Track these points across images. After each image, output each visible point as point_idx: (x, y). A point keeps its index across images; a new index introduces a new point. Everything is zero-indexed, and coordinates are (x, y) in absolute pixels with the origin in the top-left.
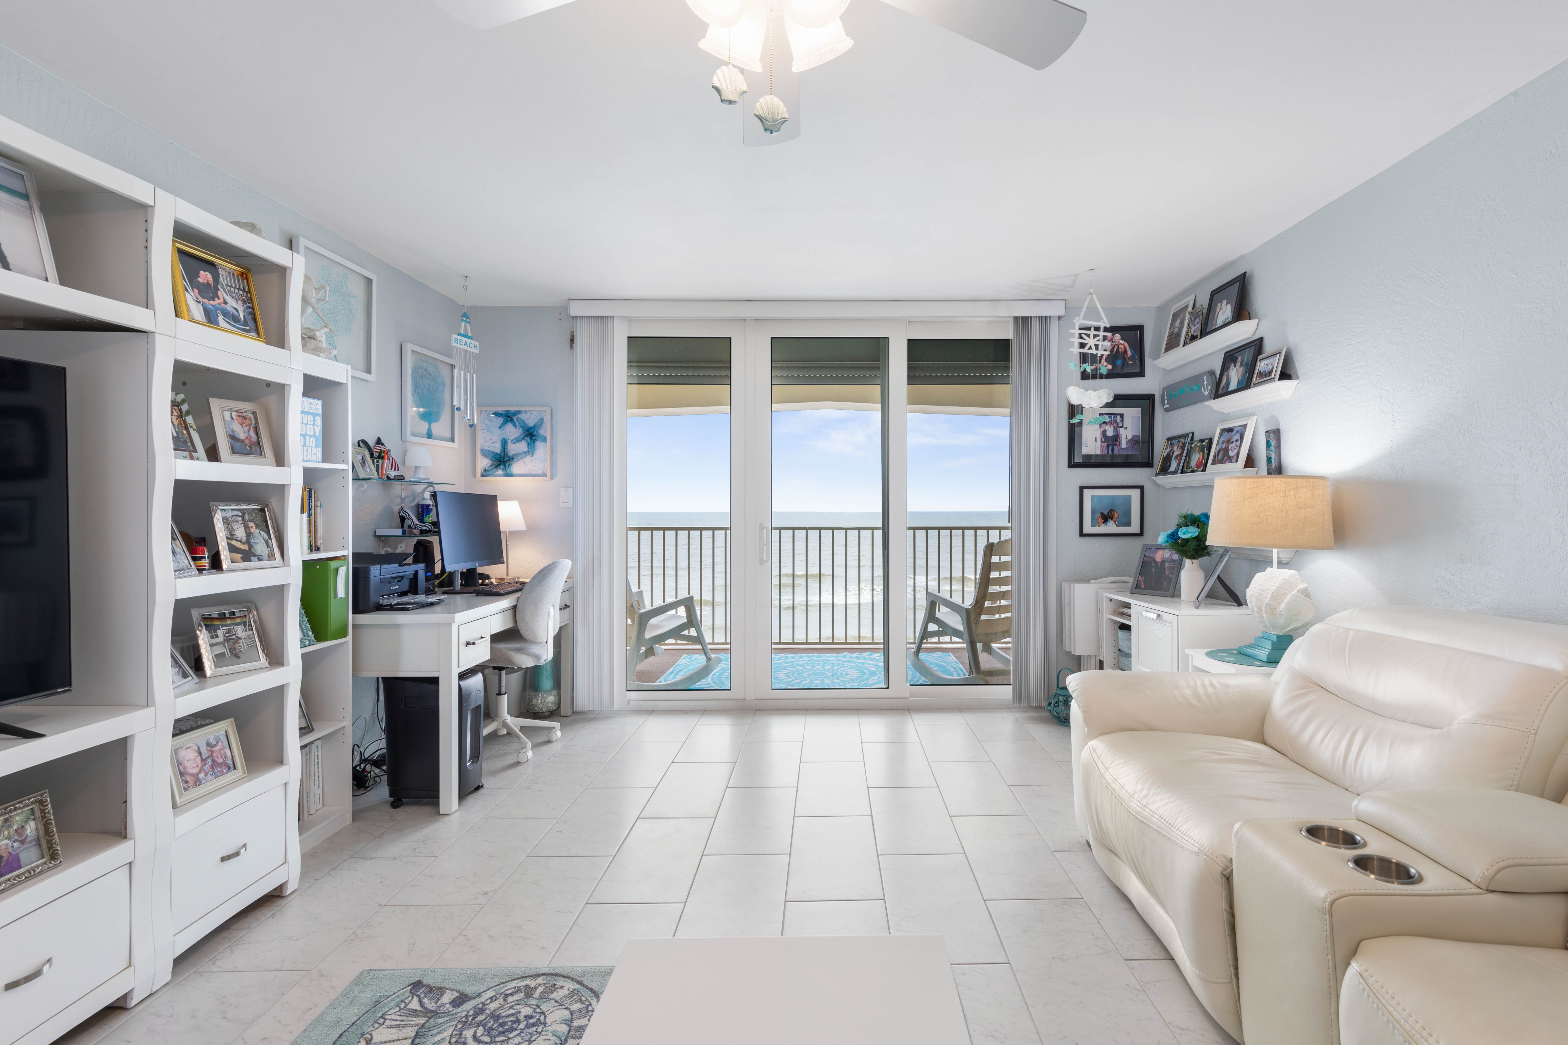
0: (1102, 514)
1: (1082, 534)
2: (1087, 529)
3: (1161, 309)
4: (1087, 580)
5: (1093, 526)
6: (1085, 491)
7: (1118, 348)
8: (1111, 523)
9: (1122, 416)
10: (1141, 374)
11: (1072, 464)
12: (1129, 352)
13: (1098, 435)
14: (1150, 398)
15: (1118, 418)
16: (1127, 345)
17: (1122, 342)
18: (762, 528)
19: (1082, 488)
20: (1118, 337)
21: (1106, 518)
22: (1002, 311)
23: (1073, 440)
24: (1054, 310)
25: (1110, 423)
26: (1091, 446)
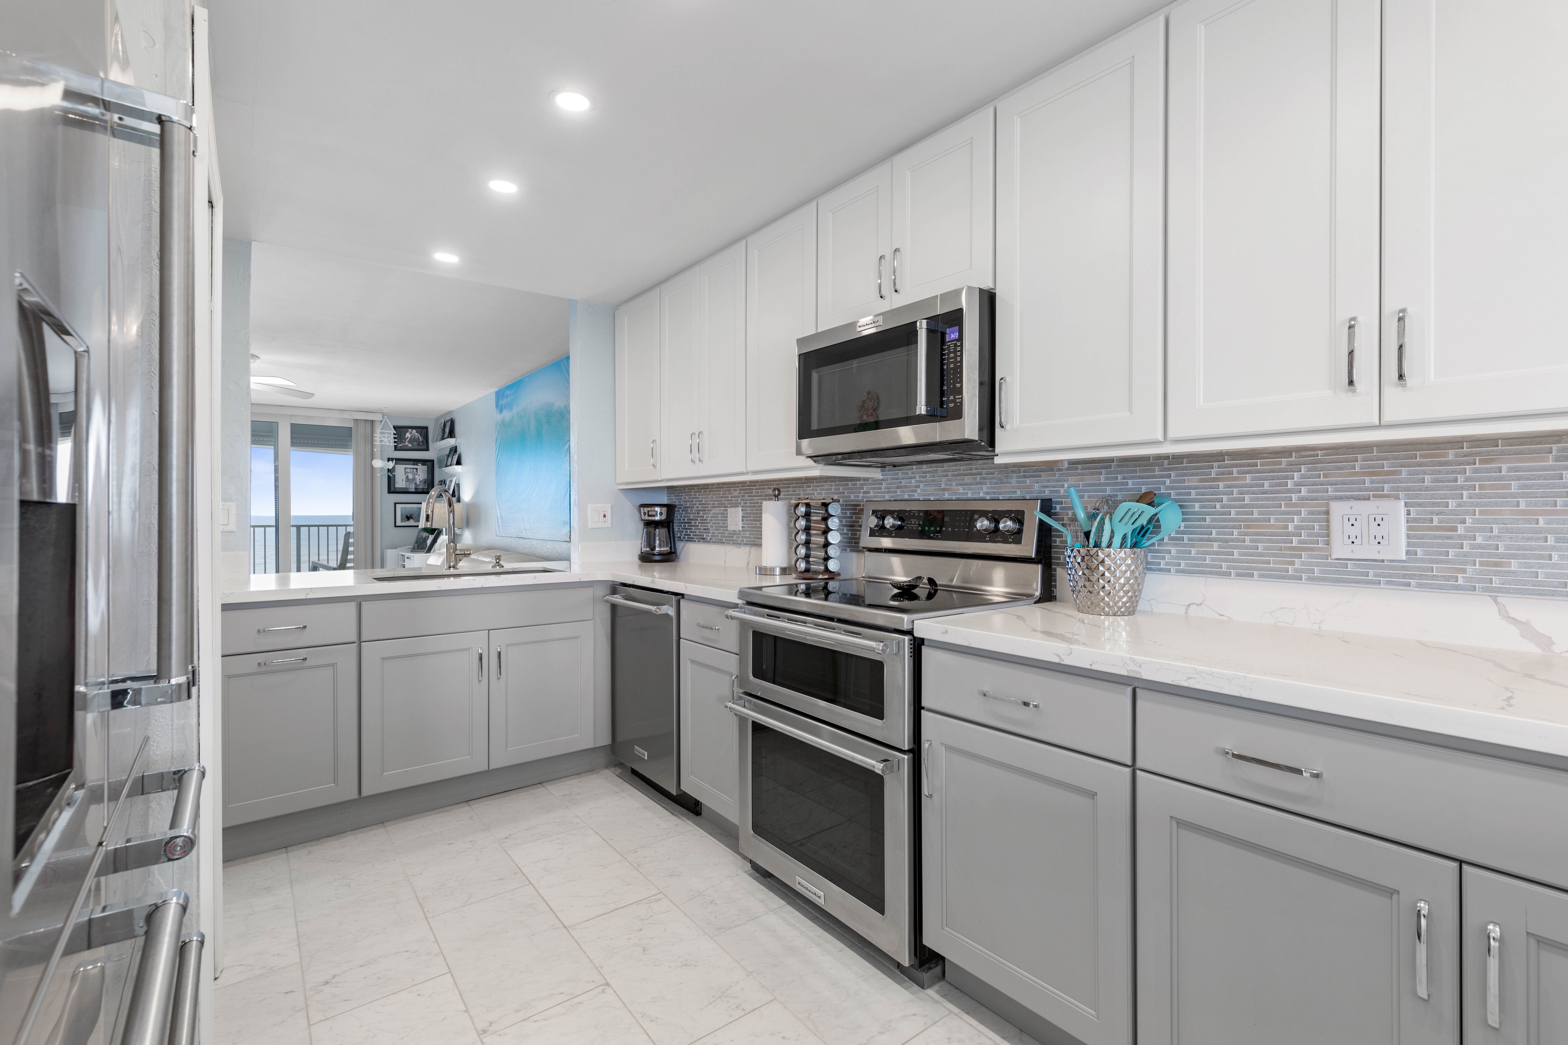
0: (407, 516)
1: (396, 526)
2: (399, 523)
3: (437, 419)
4: (394, 547)
5: (402, 522)
6: (397, 505)
7: (415, 437)
8: (411, 520)
9: (417, 469)
10: (427, 449)
11: (390, 492)
12: (421, 439)
13: (404, 478)
14: (432, 461)
15: (415, 470)
16: (419, 435)
17: (417, 434)
19: (395, 504)
20: (414, 431)
21: (408, 518)
22: (347, 416)
23: (391, 480)
24: (377, 417)
25: (411, 473)
26: (400, 483)
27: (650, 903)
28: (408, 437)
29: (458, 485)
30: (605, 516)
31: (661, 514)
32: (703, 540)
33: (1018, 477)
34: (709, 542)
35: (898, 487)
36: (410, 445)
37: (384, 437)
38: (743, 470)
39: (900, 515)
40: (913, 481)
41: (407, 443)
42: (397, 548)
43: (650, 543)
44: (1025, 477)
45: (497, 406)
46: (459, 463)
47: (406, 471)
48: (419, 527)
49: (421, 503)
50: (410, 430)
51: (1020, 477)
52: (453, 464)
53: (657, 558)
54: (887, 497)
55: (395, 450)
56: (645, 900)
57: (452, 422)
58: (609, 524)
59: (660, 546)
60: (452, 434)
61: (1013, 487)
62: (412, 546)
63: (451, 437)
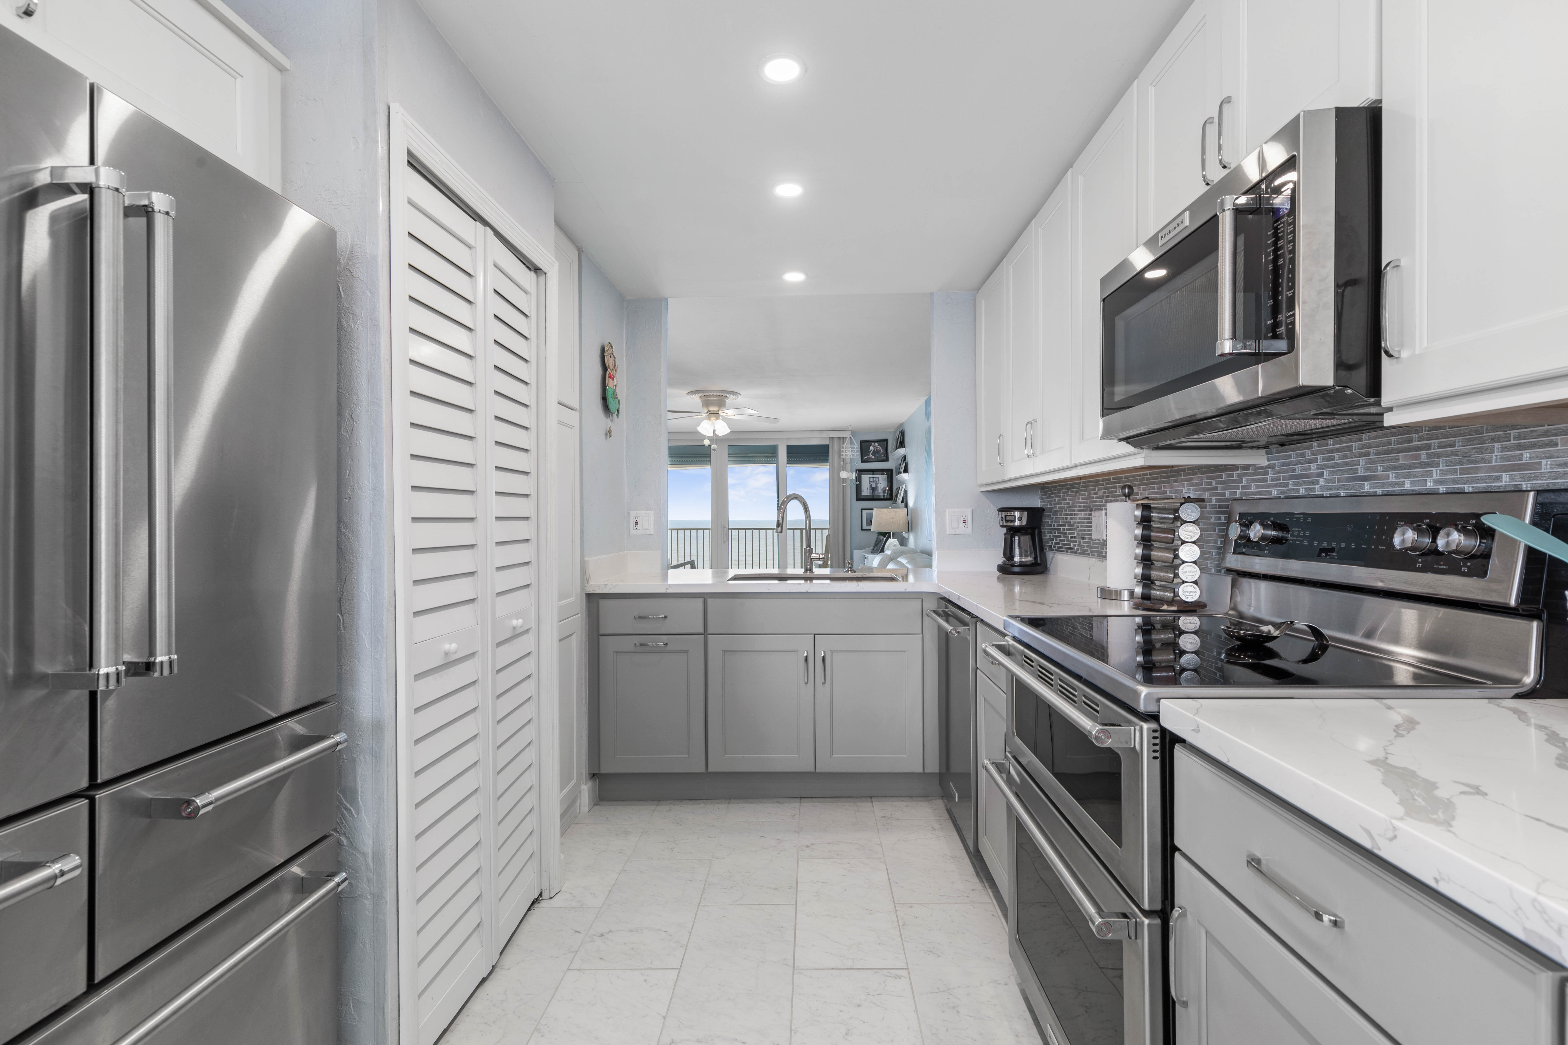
1: (862, 530)
2: (865, 527)
4: (859, 548)
5: (867, 526)
6: (863, 511)
7: (877, 449)
9: (878, 478)
10: (887, 460)
11: (857, 499)
12: (882, 451)
13: (868, 486)
14: (891, 470)
15: (877, 479)
16: (880, 448)
17: (878, 446)
18: (725, 527)
19: (862, 510)
20: (877, 444)
22: (824, 435)
23: (858, 488)
24: (847, 434)
25: (873, 482)
26: (866, 491)
27: (888, 976)
28: (871, 450)
29: (906, 492)
30: (964, 521)
31: (1020, 519)
32: (1070, 550)
33: (1504, 449)
34: (1075, 553)
35: (1292, 478)
36: (873, 457)
37: (849, 451)
38: (1067, 463)
39: (1279, 522)
40: (1313, 466)
41: (871, 456)
42: (862, 549)
43: (1009, 553)
44: (1519, 447)
45: (926, 414)
46: (906, 471)
47: (870, 480)
48: (871, 531)
49: (873, 509)
50: (873, 443)
51: (1509, 449)
52: (901, 473)
53: (1017, 569)
54: (1275, 493)
55: (862, 462)
56: (886, 971)
57: (902, 433)
58: (969, 530)
59: (1021, 556)
60: (902, 444)
61: (1493, 469)
62: (872, 548)
63: (902, 448)
